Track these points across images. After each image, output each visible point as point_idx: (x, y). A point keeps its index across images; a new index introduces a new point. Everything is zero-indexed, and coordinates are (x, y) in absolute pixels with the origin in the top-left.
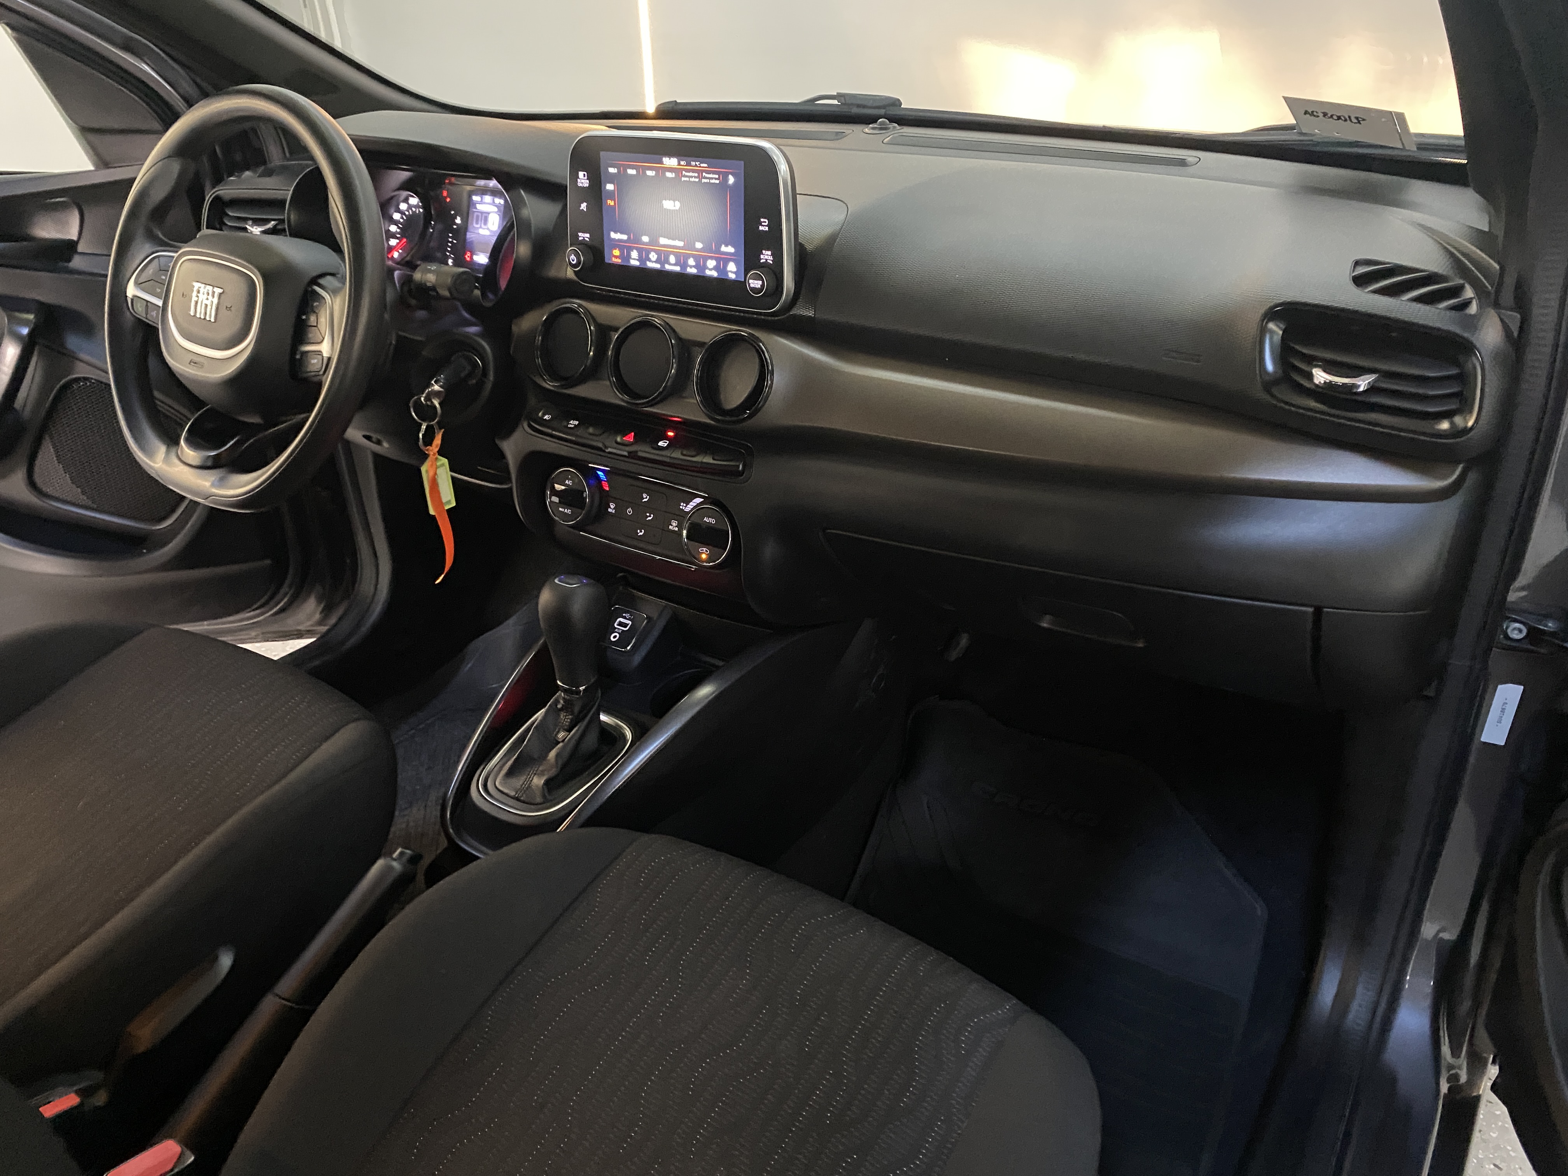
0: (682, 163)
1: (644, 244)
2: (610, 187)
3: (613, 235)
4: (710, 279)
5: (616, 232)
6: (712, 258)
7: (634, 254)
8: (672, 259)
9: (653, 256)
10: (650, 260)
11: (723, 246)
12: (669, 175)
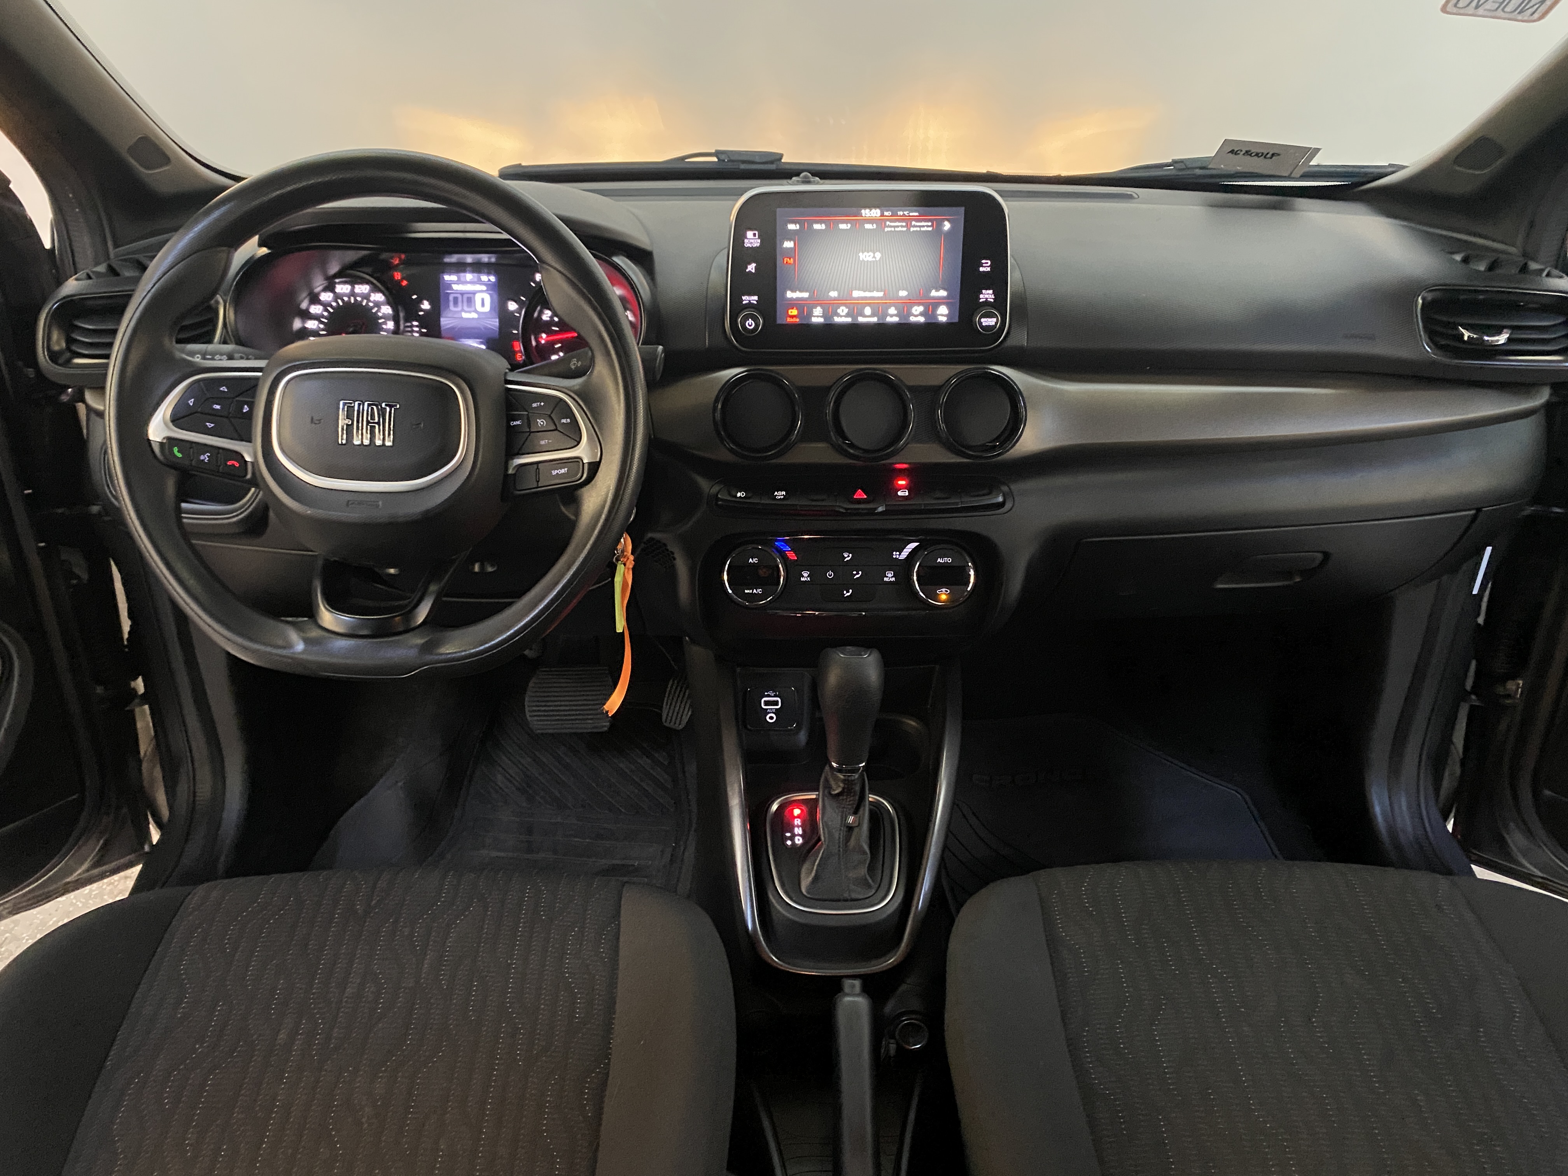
0: (886, 213)
1: (835, 299)
2: (788, 244)
3: (789, 294)
4: (917, 326)
5: (793, 291)
6: (919, 304)
7: (818, 311)
8: (868, 311)
9: (842, 311)
10: (838, 315)
11: (934, 291)
12: (868, 226)
